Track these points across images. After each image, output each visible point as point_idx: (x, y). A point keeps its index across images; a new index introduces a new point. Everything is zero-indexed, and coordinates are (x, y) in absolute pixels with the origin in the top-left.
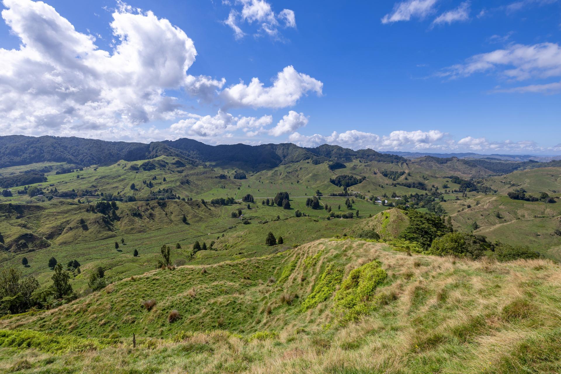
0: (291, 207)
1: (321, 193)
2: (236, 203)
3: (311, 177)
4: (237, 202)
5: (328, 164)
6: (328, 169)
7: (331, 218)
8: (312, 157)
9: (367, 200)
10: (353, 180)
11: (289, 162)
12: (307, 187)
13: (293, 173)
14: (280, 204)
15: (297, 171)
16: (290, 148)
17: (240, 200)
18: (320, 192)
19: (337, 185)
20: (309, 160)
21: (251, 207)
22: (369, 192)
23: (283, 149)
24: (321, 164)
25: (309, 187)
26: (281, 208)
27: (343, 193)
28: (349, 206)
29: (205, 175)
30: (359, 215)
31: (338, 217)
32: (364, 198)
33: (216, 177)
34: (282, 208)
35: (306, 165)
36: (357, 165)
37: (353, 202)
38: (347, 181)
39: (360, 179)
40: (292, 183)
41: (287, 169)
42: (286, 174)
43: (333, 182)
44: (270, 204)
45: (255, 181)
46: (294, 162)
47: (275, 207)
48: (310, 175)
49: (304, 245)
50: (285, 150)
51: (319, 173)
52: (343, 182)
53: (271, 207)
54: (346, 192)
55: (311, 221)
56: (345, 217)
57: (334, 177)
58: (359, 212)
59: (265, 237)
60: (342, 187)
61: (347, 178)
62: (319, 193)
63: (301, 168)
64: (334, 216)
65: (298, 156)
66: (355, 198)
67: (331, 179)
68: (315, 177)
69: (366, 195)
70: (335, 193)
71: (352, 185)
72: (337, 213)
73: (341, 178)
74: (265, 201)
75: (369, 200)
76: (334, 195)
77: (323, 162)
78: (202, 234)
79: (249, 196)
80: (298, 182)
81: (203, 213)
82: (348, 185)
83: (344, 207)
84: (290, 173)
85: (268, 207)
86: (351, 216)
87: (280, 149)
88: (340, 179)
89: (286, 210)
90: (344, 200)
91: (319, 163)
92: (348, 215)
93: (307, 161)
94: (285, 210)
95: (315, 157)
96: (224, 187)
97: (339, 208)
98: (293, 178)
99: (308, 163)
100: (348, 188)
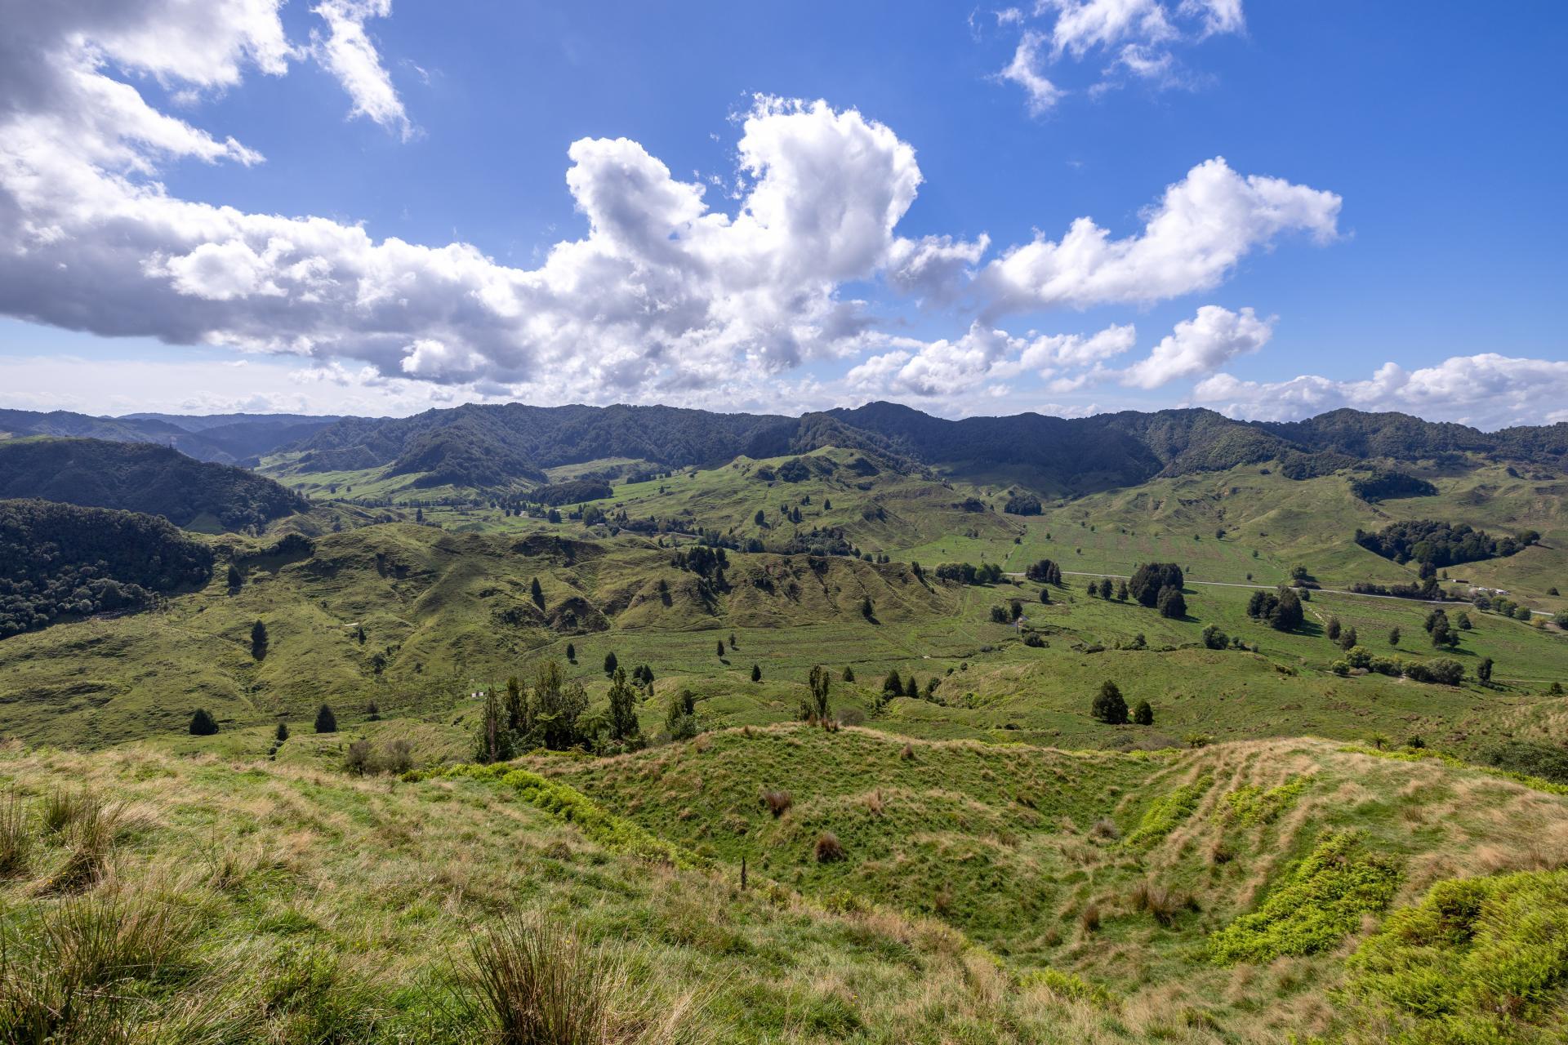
0: (1188, 613)
1: (1312, 579)
2: (1008, 582)
3: (1275, 520)
4: (1010, 579)
5: (1351, 479)
6: (1349, 497)
7: (1353, 670)
8: (1284, 455)
9: (1541, 626)
10: (1467, 541)
11: (1190, 470)
12: (1256, 555)
13: (1203, 503)
14: (1149, 600)
15: (1218, 497)
16: (1199, 424)
17: (1020, 576)
18: (1309, 573)
19: (1389, 555)
20: (1270, 465)
21: (1050, 599)
22: (1554, 593)
23: (1172, 428)
24: (1321, 479)
25: (1262, 555)
26: (1150, 611)
27: (1416, 586)
28: (1445, 639)
29: (925, 498)
30: (1493, 678)
31: (1386, 670)
32: (1526, 616)
33: (955, 506)
34: (1155, 613)
35: (1256, 481)
36: (1495, 488)
37: (1467, 626)
38: (1440, 544)
39: (1508, 542)
40: (1197, 538)
41: (1182, 491)
42: (1178, 506)
43: (1370, 543)
44: (1114, 596)
45: (1069, 522)
46: (1209, 469)
47: (1130, 608)
48: (1272, 514)
49: (1231, 744)
50: (1178, 432)
51: (1308, 510)
52: (1418, 548)
53: (1118, 606)
54: (1433, 584)
55: (1265, 669)
56: (1418, 674)
57: (1376, 527)
58: (1494, 668)
59: (1092, 694)
60: (1414, 566)
61: (1442, 532)
62: (1302, 577)
63: (1234, 491)
64: (1366, 666)
65: (1227, 450)
66: (1474, 612)
67: (1360, 532)
68: (1292, 522)
69: (1539, 607)
70: (1378, 583)
71: (1463, 558)
72: (1381, 656)
73: (1408, 530)
74: (1099, 585)
75: (1551, 626)
76: (1371, 590)
77: (1329, 473)
78: (907, 654)
79: (1046, 564)
80: (1221, 534)
81: (914, 599)
82: (1443, 559)
83: (1418, 638)
84: (1190, 502)
85: (1105, 604)
86: (1453, 678)
87: (1157, 428)
88: (1403, 534)
89: (1170, 622)
90: (1421, 612)
91: (1313, 476)
92: (1433, 670)
93: (1261, 466)
94: (1164, 620)
95: (1294, 455)
96: (976, 535)
97: (1395, 639)
98: (1200, 520)
99: (1265, 472)
100: (1440, 571)
